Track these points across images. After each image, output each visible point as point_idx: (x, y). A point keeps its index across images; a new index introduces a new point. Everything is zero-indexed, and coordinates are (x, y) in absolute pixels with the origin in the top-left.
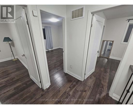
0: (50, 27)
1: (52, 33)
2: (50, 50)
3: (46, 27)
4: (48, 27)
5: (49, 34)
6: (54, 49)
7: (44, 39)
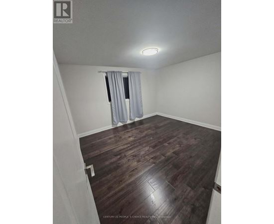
0: (139, 73)
1: (142, 84)
2: (137, 119)
3: (131, 72)
4: (134, 72)
5: (136, 87)
6: (144, 117)
7: (126, 98)
